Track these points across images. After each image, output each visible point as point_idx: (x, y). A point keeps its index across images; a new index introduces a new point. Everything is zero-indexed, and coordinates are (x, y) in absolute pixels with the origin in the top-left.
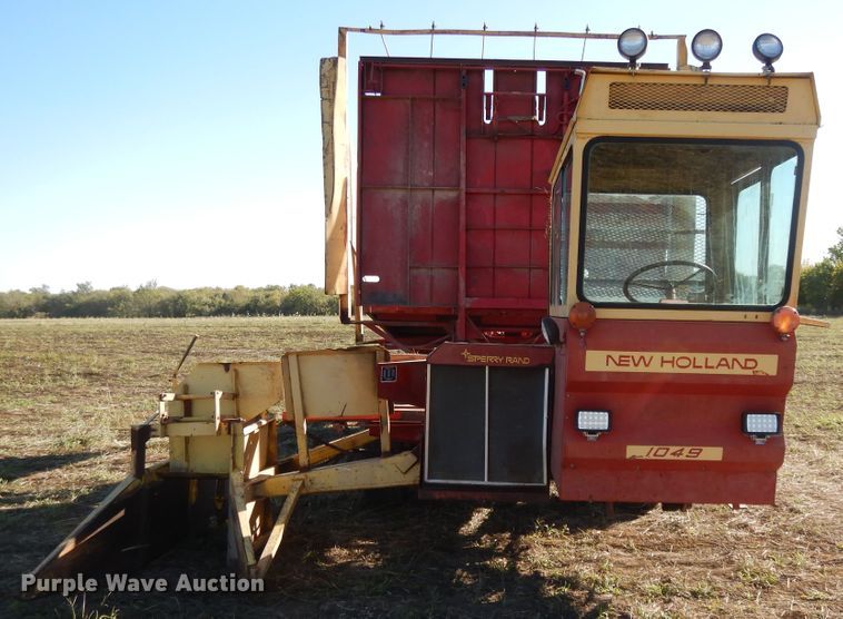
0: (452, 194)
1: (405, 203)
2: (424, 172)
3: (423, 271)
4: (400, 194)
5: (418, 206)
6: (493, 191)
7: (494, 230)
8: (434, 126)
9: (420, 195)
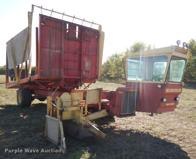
0: (59, 51)
1: (50, 52)
2: (54, 45)
3: (53, 69)
4: (48, 50)
5: (52, 53)
6: (68, 51)
7: (68, 60)
8: (56, 35)
9: (53, 51)
